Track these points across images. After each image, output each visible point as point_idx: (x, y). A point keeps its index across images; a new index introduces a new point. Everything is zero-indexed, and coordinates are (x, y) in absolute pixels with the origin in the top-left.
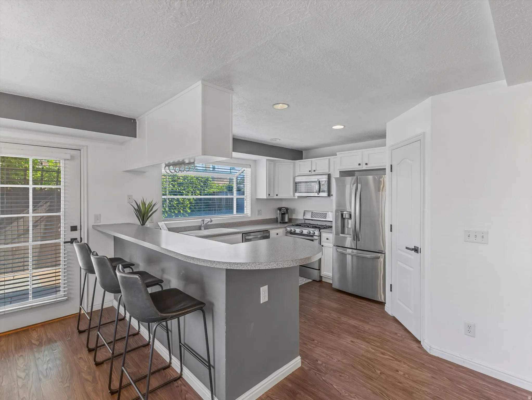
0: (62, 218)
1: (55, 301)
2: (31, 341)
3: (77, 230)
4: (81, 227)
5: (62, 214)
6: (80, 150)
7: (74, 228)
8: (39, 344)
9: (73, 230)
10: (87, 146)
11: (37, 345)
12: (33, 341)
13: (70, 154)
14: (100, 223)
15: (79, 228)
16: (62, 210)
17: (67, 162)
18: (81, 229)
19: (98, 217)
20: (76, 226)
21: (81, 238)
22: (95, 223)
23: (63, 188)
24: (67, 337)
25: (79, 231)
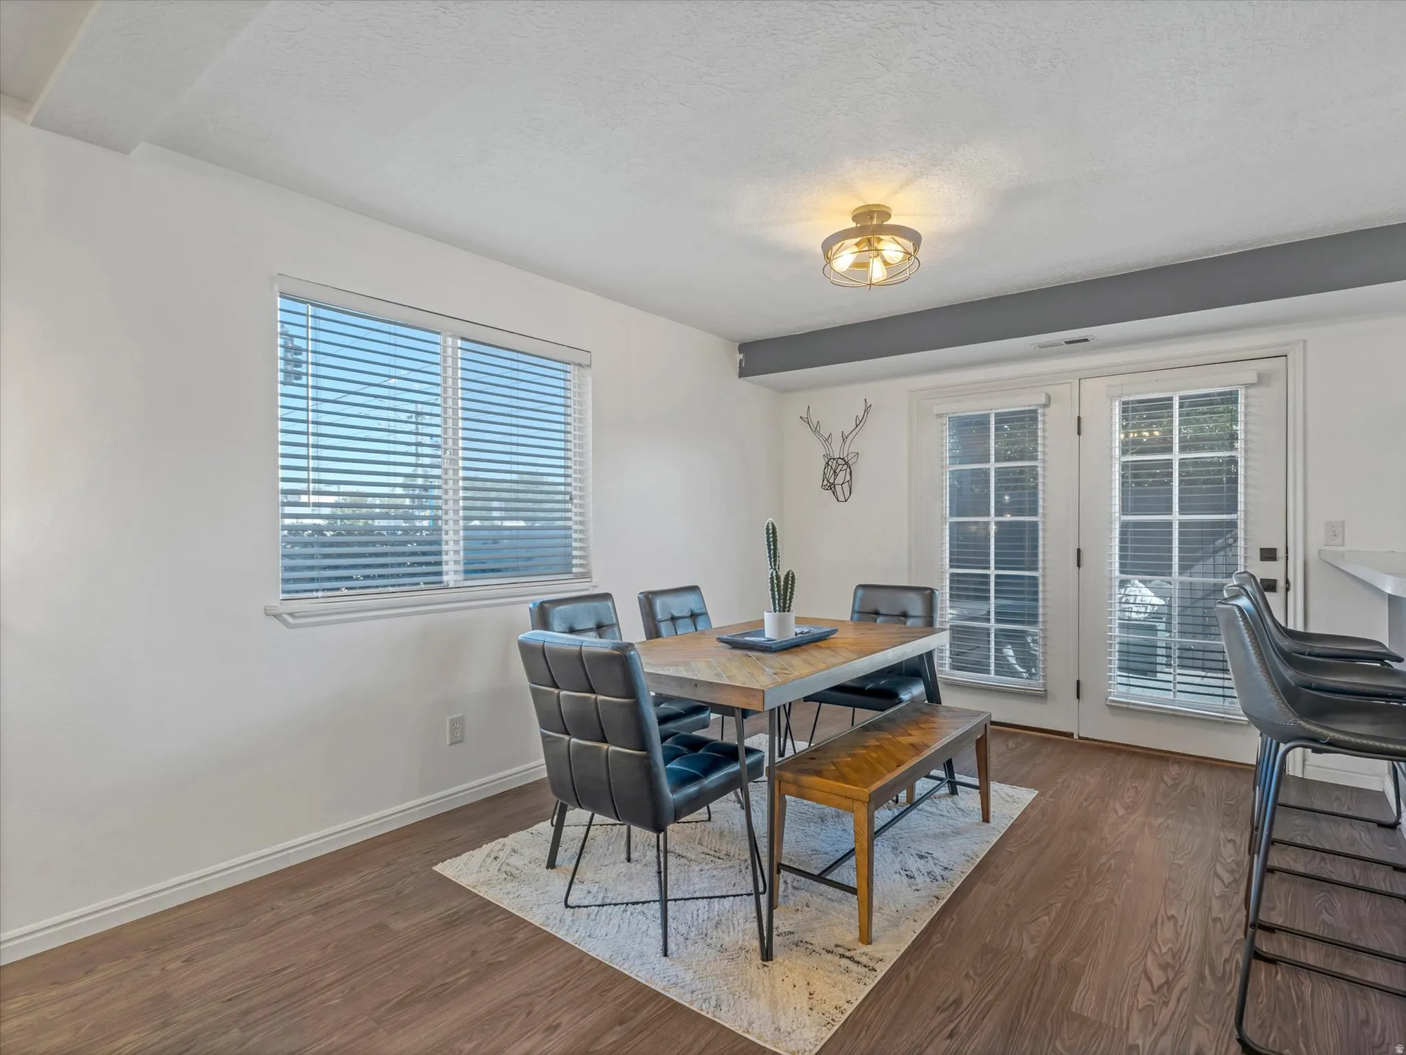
0: (1241, 525)
1: (1223, 717)
2: (1162, 777)
3: (1275, 560)
4: (1287, 553)
5: (1240, 516)
6: (1286, 356)
7: (1268, 555)
8: (1172, 786)
9: (1266, 557)
10: (1305, 342)
11: (1169, 785)
12: (1165, 778)
13: (1255, 370)
14: (1343, 545)
15: (1281, 554)
16: (1241, 507)
17: (1252, 391)
18: (1287, 557)
19: (1336, 531)
20: (1274, 550)
21: (1287, 582)
22: (1325, 545)
23: (1243, 455)
24: (1230, 799)
25: (1281, 562)
